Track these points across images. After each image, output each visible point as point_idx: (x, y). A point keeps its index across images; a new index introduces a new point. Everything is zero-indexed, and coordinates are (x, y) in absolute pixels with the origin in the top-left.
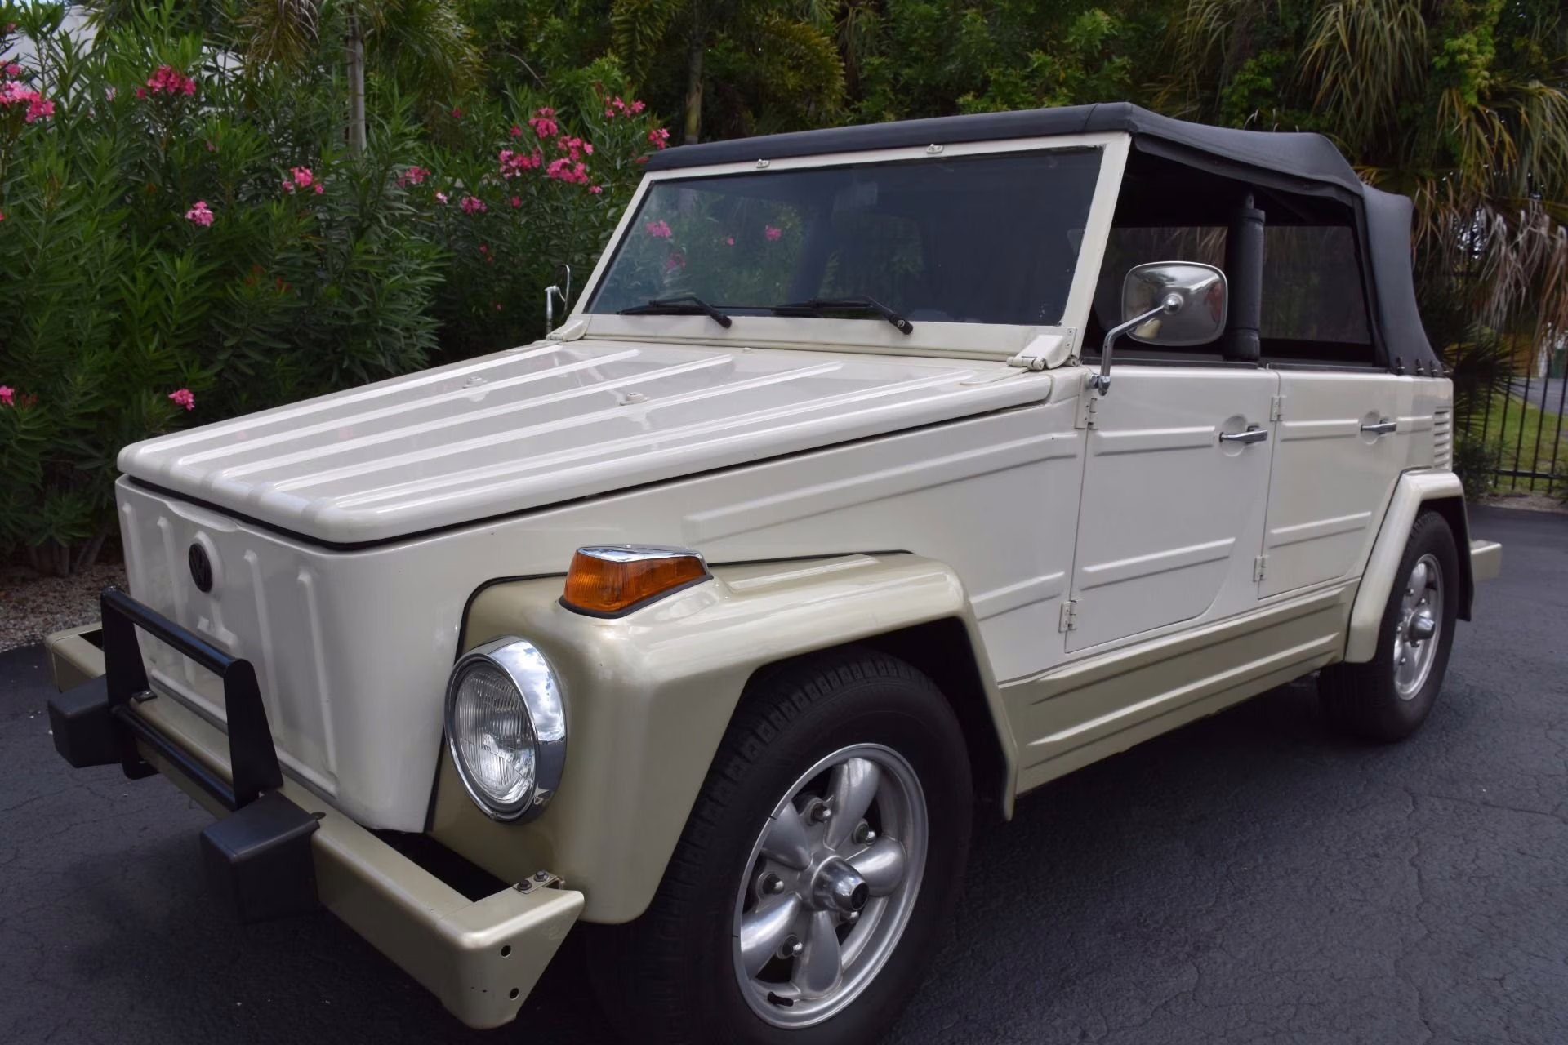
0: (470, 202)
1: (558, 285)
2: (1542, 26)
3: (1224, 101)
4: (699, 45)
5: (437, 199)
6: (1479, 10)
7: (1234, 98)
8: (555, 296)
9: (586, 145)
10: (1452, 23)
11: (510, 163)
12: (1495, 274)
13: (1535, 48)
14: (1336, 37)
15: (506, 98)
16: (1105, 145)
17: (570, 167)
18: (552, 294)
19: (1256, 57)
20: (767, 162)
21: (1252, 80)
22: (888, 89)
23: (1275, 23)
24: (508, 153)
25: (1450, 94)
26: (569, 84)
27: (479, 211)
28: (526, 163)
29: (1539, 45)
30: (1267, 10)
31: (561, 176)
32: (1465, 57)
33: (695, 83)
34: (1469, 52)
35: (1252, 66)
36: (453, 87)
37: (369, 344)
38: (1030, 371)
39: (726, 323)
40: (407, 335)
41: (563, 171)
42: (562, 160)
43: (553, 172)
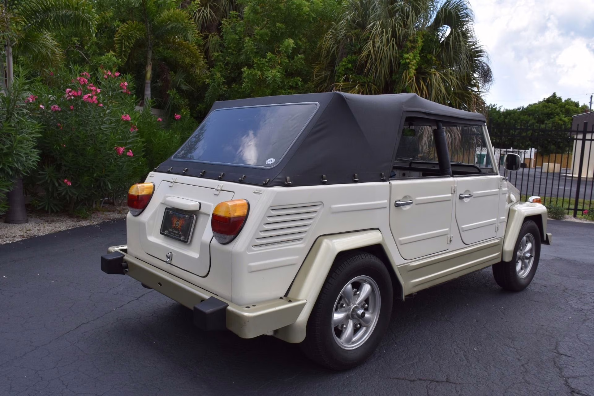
0: (55, 107)
2: (436, 51)
3: (337, 72)
4: (150, 48)
5: (40, 107)
6: (414, 45)
7: (340, 71)
9: (97, 89)
10: (406, 49)
11: (70, 93)
12: (423, 132)
13: (434, 58)
14: (370, 52)
17: (92, 97)
19: (346, 57)
21: (345, 65)
22: (222, 64)
23: (352, 46)
24: (69, 90)
25: (406, 72)
26: (97, 62)
27: (58, 110)
28: (76, 94)
29: (435, 57)
30: (350, 41)
31: (88, 100)
32: (409, 61)
33: (149, 62)
34: (410, 59)
35: (345, 60)
36: (51, 63)
37: (10, 159)
40: (26, 155)
41: (89, 99)
42: (88, 95)
43: (85, 99)
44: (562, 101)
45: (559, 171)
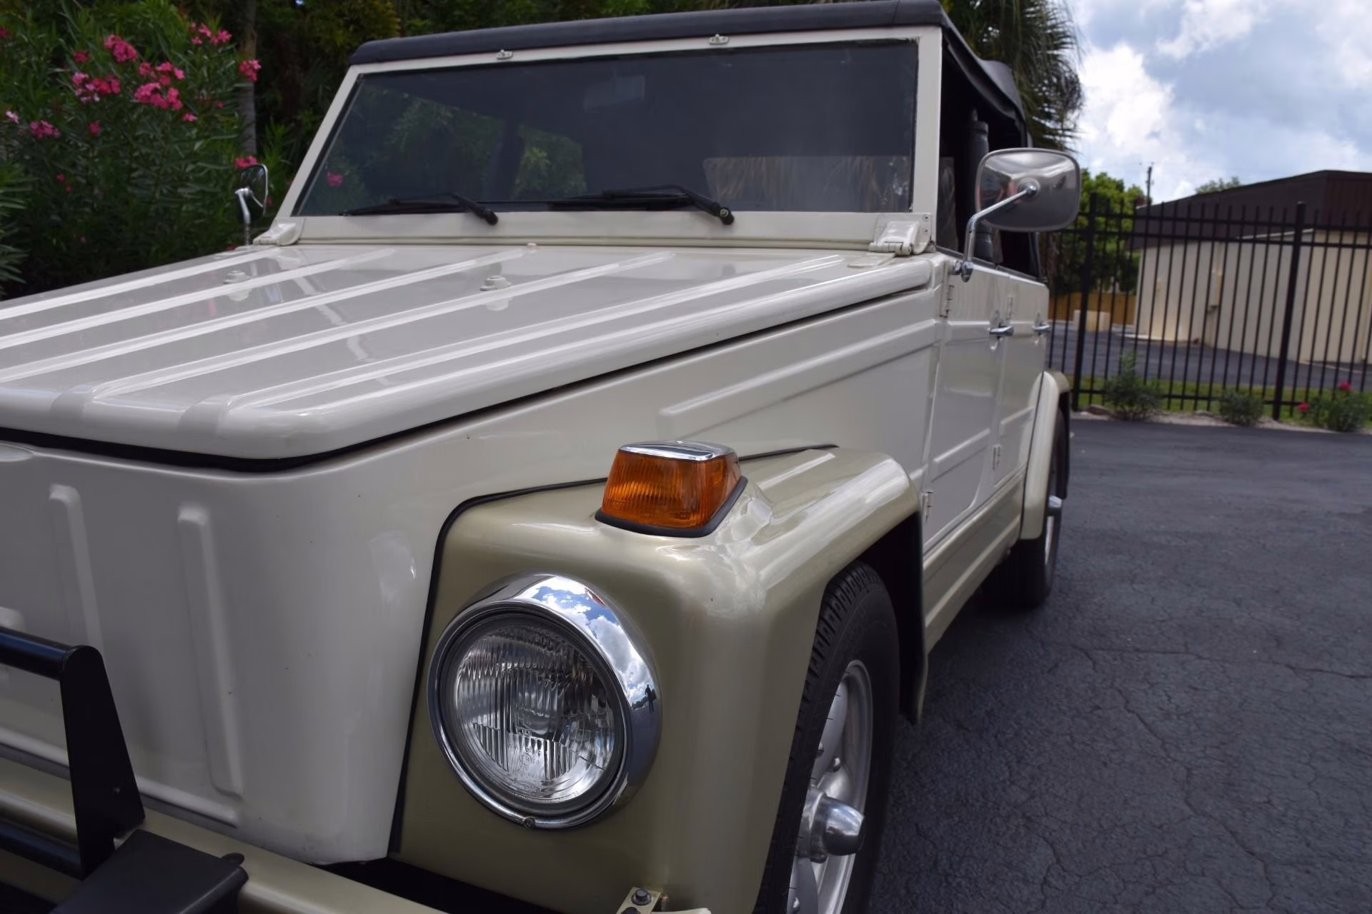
0: (41, 126)
1: (251, 188)
5: (7, 117)
8: (249, 200)
9: (176, 70)
11: (87, 86)
15: (63, 20)
16: (919, 38)
17: (161, 93)
18: (245, 197)
20: (510, 53)
24: (83, 76)
27: (50, 137)
28: (105, 87)
31: (152, 101)
33: (250, 30)
38: (897, 256)
39: (492, 221)
41: (154, 96)
42: (152, 85)
43: (143, 97)
44: (1088, 179)
45: (1107, 328)
